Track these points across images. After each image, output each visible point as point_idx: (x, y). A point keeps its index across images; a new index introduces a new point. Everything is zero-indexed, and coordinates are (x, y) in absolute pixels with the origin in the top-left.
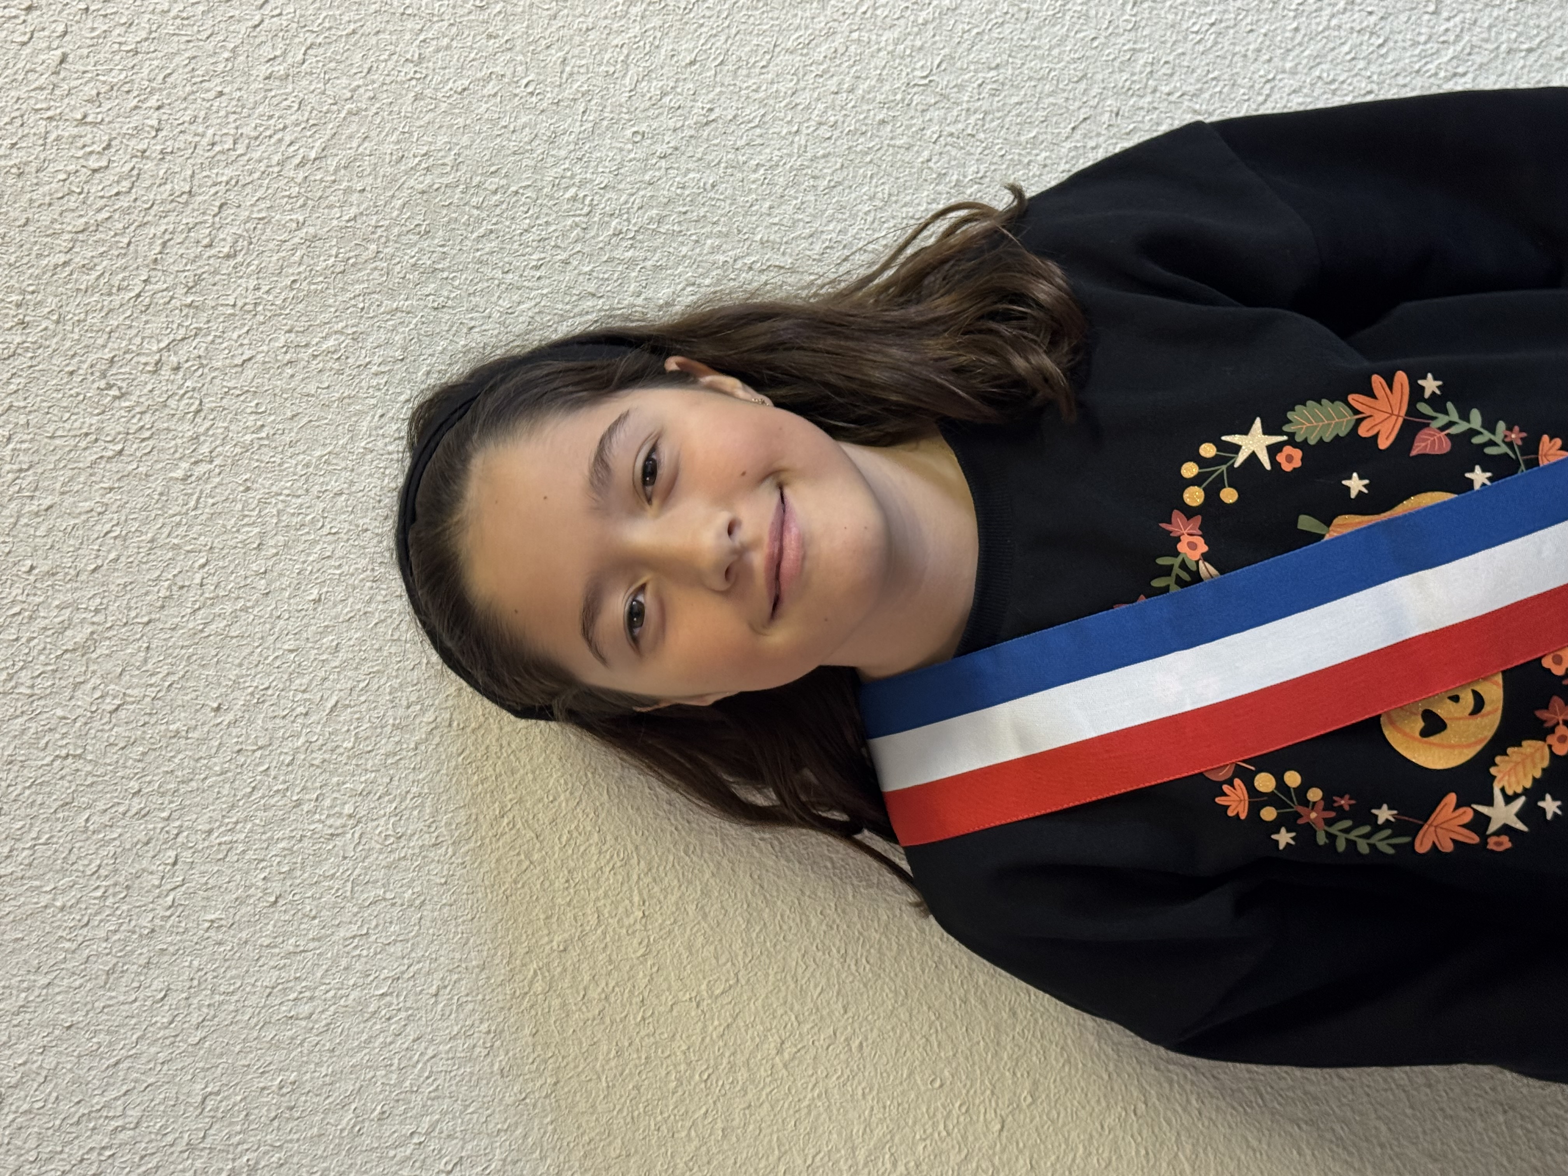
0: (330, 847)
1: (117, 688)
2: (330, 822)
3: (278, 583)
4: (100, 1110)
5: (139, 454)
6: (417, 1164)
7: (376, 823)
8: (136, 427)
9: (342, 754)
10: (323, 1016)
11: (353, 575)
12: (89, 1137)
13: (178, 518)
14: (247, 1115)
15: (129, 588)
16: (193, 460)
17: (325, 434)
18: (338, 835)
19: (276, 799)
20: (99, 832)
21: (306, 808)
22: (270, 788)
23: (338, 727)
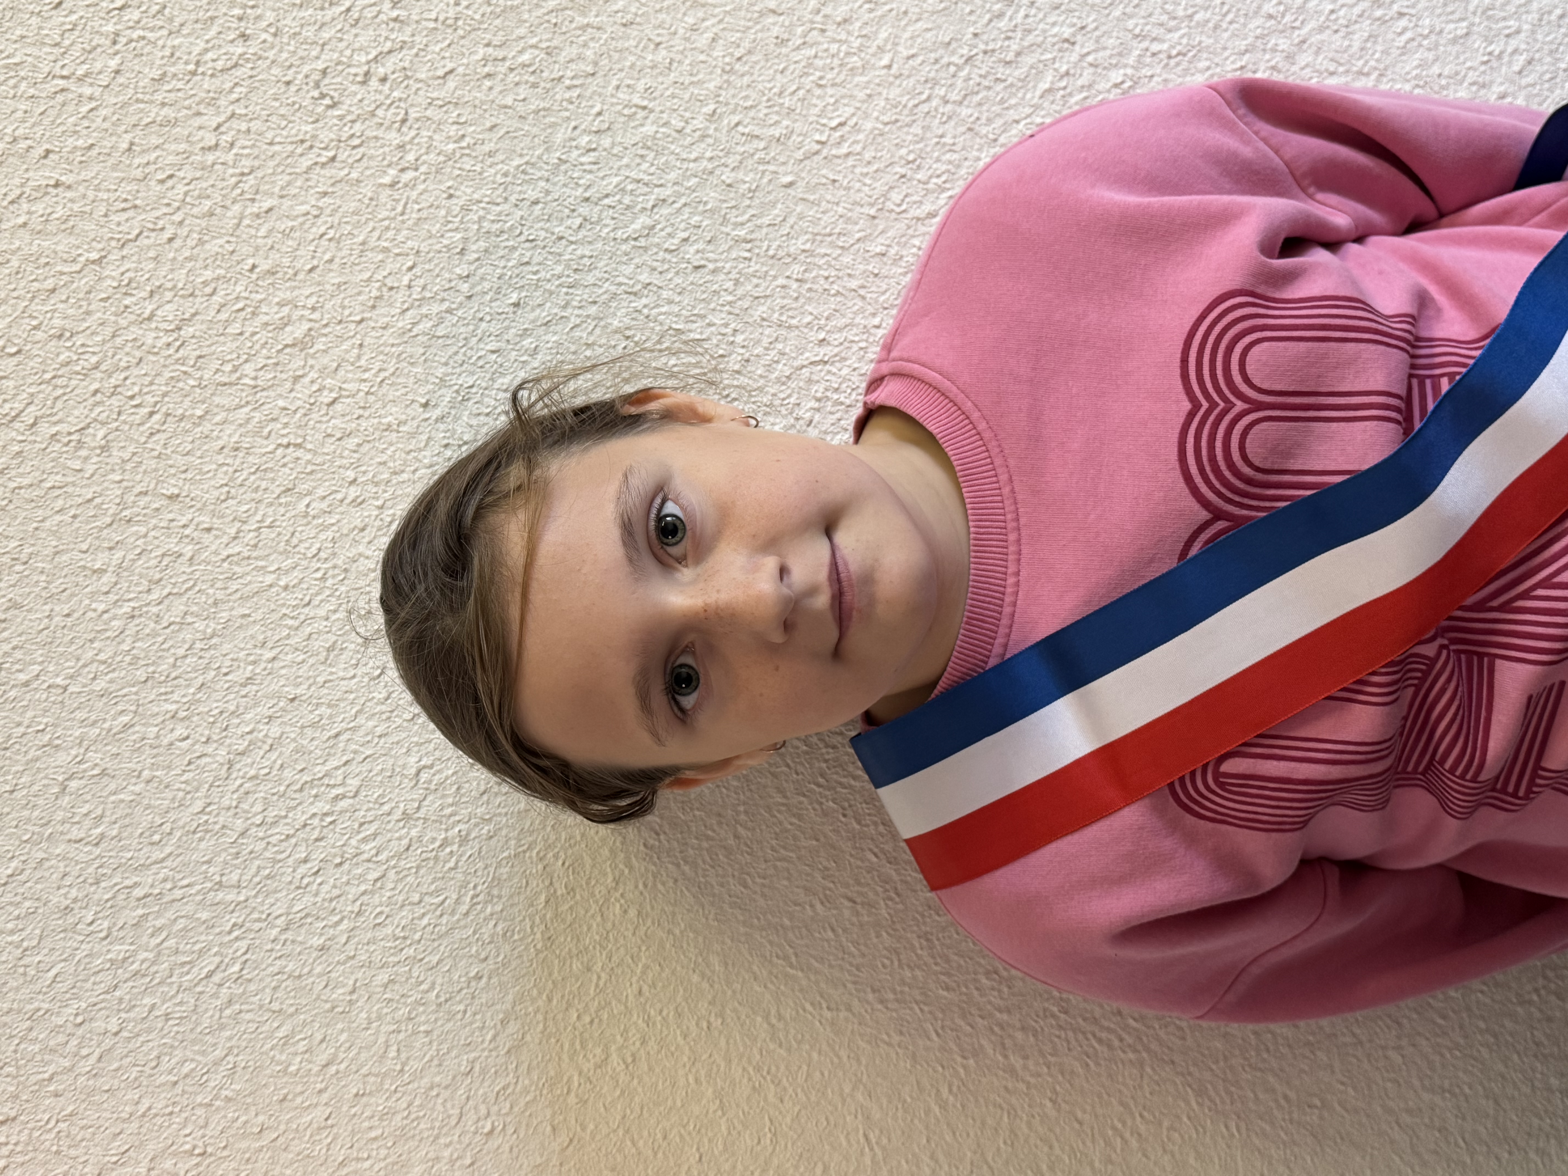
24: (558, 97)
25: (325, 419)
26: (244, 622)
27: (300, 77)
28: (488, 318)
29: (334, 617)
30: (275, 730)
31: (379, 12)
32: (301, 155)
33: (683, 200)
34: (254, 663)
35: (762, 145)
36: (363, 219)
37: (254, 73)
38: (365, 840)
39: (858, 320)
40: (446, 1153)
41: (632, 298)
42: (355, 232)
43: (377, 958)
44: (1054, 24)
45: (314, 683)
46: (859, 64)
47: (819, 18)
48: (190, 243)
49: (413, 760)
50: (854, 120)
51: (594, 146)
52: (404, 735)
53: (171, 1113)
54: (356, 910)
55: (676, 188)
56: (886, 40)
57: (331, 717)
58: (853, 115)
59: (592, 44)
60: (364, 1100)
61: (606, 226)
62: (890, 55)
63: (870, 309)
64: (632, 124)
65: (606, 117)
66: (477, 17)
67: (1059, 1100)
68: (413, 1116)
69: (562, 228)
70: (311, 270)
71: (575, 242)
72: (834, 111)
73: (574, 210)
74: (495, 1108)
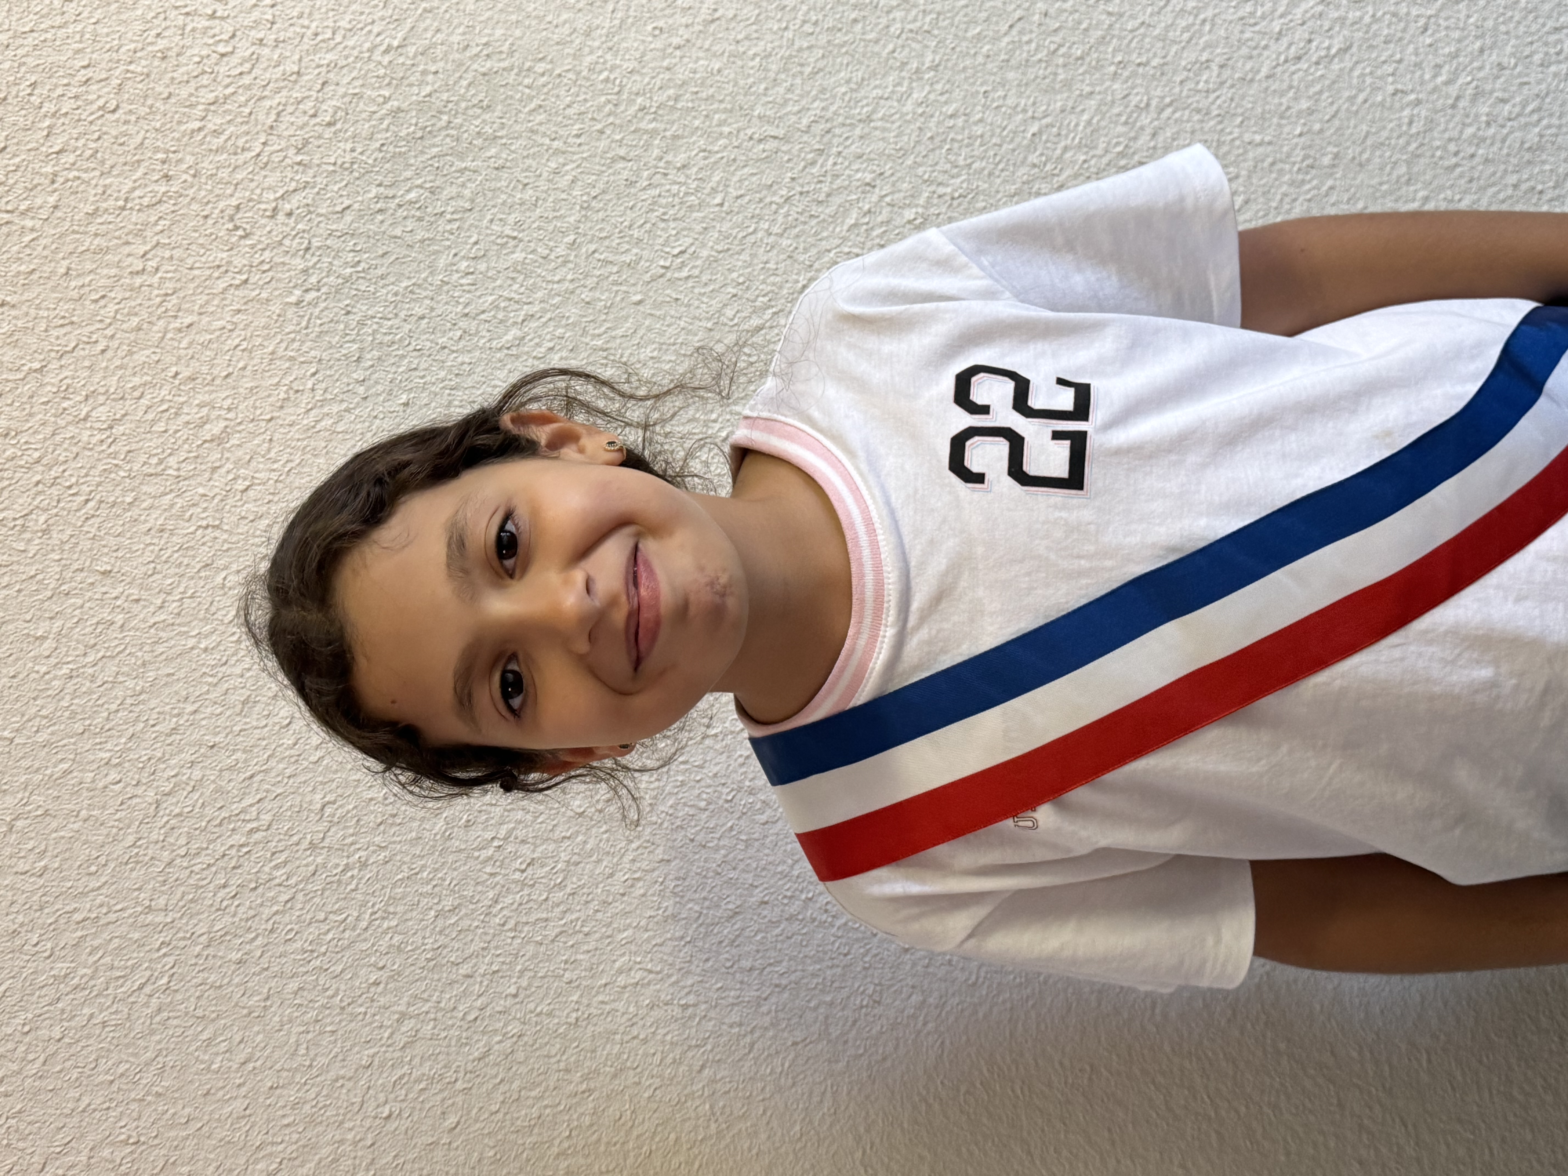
24: (440, 229)
25: (239, 504)
26: (170, 679)
27: (217, 211)
28: (381, 416)
29: (248, 674)
30: (197, 774)
31: (285, 157)
32: (218, 278)
33: (548, 316)
34: (179, 715)
35: (615, 269)
36: (273, 332)
37: (176, 208)
40: (350, 1136)
42: (266, 343)
43: (288, 969)
44: (858, 171)
45: (231, 732)
46: (697, 202)
47: (662, 164)
48: (120, 353)
49: (318, 797)
50: (693, 249)
51: (472, 270)
52: (311, 775)
53: (108, 1108)
54: (270, 928)
55: (542, 305)
56: (719, 183)
57: (246, 761)
58: (692, 244)
59: (469, 185)
60: (278, 1091)
61: (484, 337)
62: (723, 194)
64: (504, 252)
65: (481, 246)
66: (370, 161)
68: (320, 1105)
69: (445, 339)
70: (227, 376)
71: (456, 351)
72: (676, 241)
73: (455, 324)
74: (392, 1096)
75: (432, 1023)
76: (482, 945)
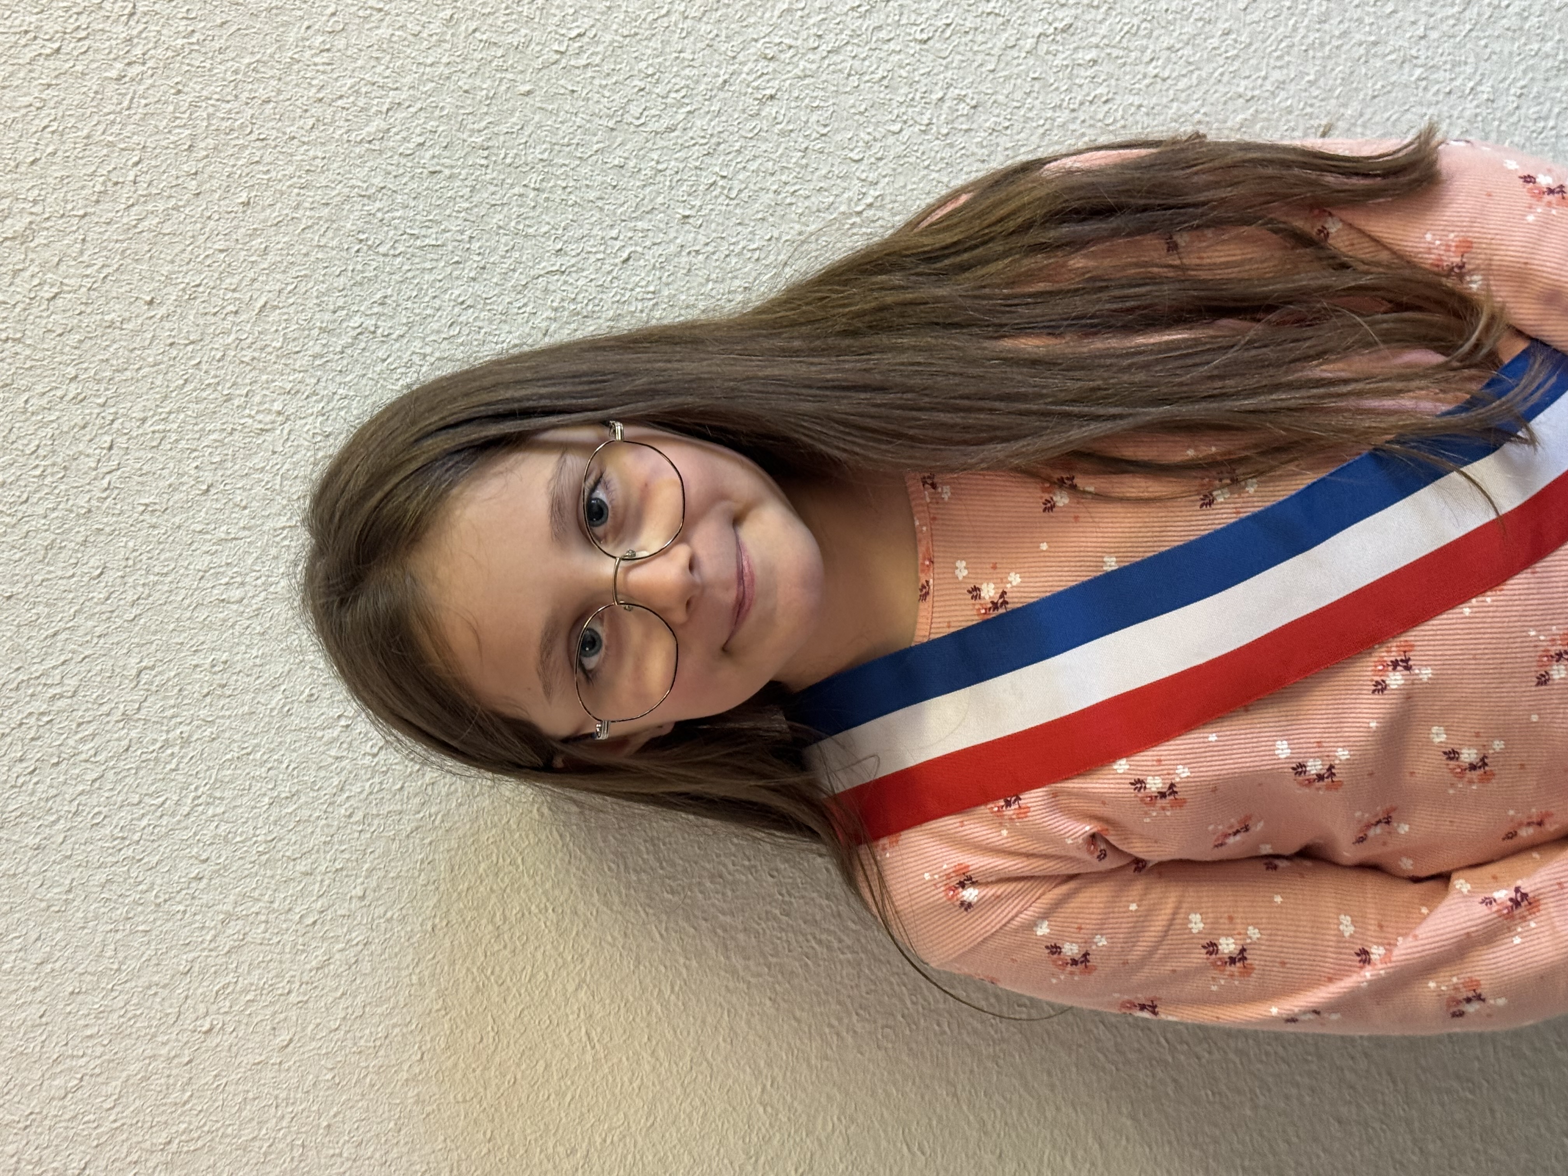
0: (260, 441)
1: (55, 277)
2: (260, 417)
3: (208, 185)
4: (38, 677)
5: (75, 53)
6: (345, 746)
7: (304, 421)
8: (72, 27)
9: (270, 353)
10: (254, 601)
11: (280, 181)
12: (28, 703)
13: (112, 117)
14: (180, 690)
15: (65, 181)
16: (127, 61)
17: (254, 42)
18: (267, 431)
19: (208, 392)
20: (38, 414)
21: (236, 402)
22: (201, 381)
23: (267, 327)
25: (45, 314)
28: (216, 217)
32: (25, 46)
33: (418, 105)
35: (500, 53)
36: (88, 112)
38: (83, 740)
39: (594, 232)
40: (164, 1051)
41: (366, 201)
42: (79, 125)
43: (94, 858)
45: (32, 581)
49: (133, 661)
50: (593, 31)
51: (328, 46)
54: (74, 810)
55: (411, 92)
57: (48, 616)
58: (593, 26)
60: (80, 998)
61: (339, 127)
63: (608, 221)
64: (367, 26)
65: (339, 18)
67: (779, 999)
68: (129, 1015)
69: (294, 129)
70: (33, 162)
71: (308, 143)
72: (573, 21)
73: (306, 111)
74: (215, 1007)
75: (263, 925)
76: (323, 839)
